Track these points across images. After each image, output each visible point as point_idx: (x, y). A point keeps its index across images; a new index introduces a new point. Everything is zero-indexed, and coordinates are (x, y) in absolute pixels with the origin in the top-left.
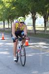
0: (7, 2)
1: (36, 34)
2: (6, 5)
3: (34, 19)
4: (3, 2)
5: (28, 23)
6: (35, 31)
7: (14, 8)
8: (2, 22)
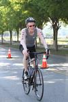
0: (16, 3)
1: (57, 50)
2: (15, 8)
3: (56, 28)
4: (10, 3)
5: (47, 35)
6: (57, 46)
7: (26, 12)
8: (9, 32)
